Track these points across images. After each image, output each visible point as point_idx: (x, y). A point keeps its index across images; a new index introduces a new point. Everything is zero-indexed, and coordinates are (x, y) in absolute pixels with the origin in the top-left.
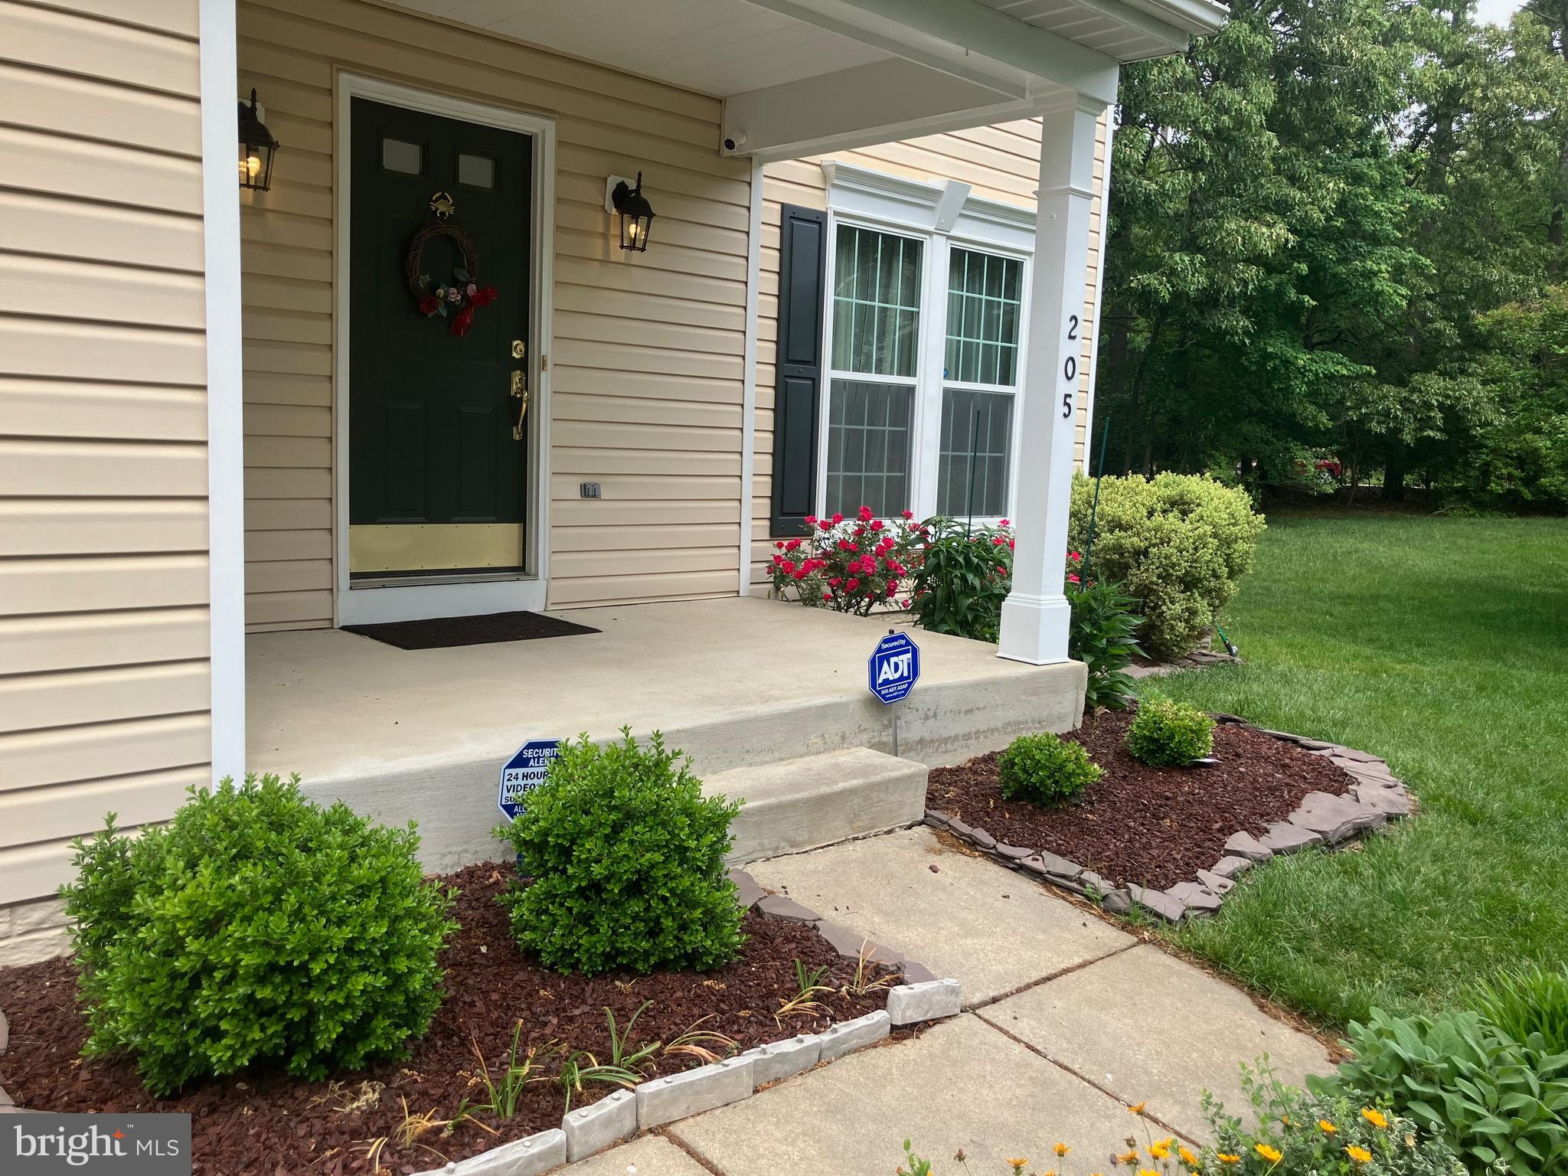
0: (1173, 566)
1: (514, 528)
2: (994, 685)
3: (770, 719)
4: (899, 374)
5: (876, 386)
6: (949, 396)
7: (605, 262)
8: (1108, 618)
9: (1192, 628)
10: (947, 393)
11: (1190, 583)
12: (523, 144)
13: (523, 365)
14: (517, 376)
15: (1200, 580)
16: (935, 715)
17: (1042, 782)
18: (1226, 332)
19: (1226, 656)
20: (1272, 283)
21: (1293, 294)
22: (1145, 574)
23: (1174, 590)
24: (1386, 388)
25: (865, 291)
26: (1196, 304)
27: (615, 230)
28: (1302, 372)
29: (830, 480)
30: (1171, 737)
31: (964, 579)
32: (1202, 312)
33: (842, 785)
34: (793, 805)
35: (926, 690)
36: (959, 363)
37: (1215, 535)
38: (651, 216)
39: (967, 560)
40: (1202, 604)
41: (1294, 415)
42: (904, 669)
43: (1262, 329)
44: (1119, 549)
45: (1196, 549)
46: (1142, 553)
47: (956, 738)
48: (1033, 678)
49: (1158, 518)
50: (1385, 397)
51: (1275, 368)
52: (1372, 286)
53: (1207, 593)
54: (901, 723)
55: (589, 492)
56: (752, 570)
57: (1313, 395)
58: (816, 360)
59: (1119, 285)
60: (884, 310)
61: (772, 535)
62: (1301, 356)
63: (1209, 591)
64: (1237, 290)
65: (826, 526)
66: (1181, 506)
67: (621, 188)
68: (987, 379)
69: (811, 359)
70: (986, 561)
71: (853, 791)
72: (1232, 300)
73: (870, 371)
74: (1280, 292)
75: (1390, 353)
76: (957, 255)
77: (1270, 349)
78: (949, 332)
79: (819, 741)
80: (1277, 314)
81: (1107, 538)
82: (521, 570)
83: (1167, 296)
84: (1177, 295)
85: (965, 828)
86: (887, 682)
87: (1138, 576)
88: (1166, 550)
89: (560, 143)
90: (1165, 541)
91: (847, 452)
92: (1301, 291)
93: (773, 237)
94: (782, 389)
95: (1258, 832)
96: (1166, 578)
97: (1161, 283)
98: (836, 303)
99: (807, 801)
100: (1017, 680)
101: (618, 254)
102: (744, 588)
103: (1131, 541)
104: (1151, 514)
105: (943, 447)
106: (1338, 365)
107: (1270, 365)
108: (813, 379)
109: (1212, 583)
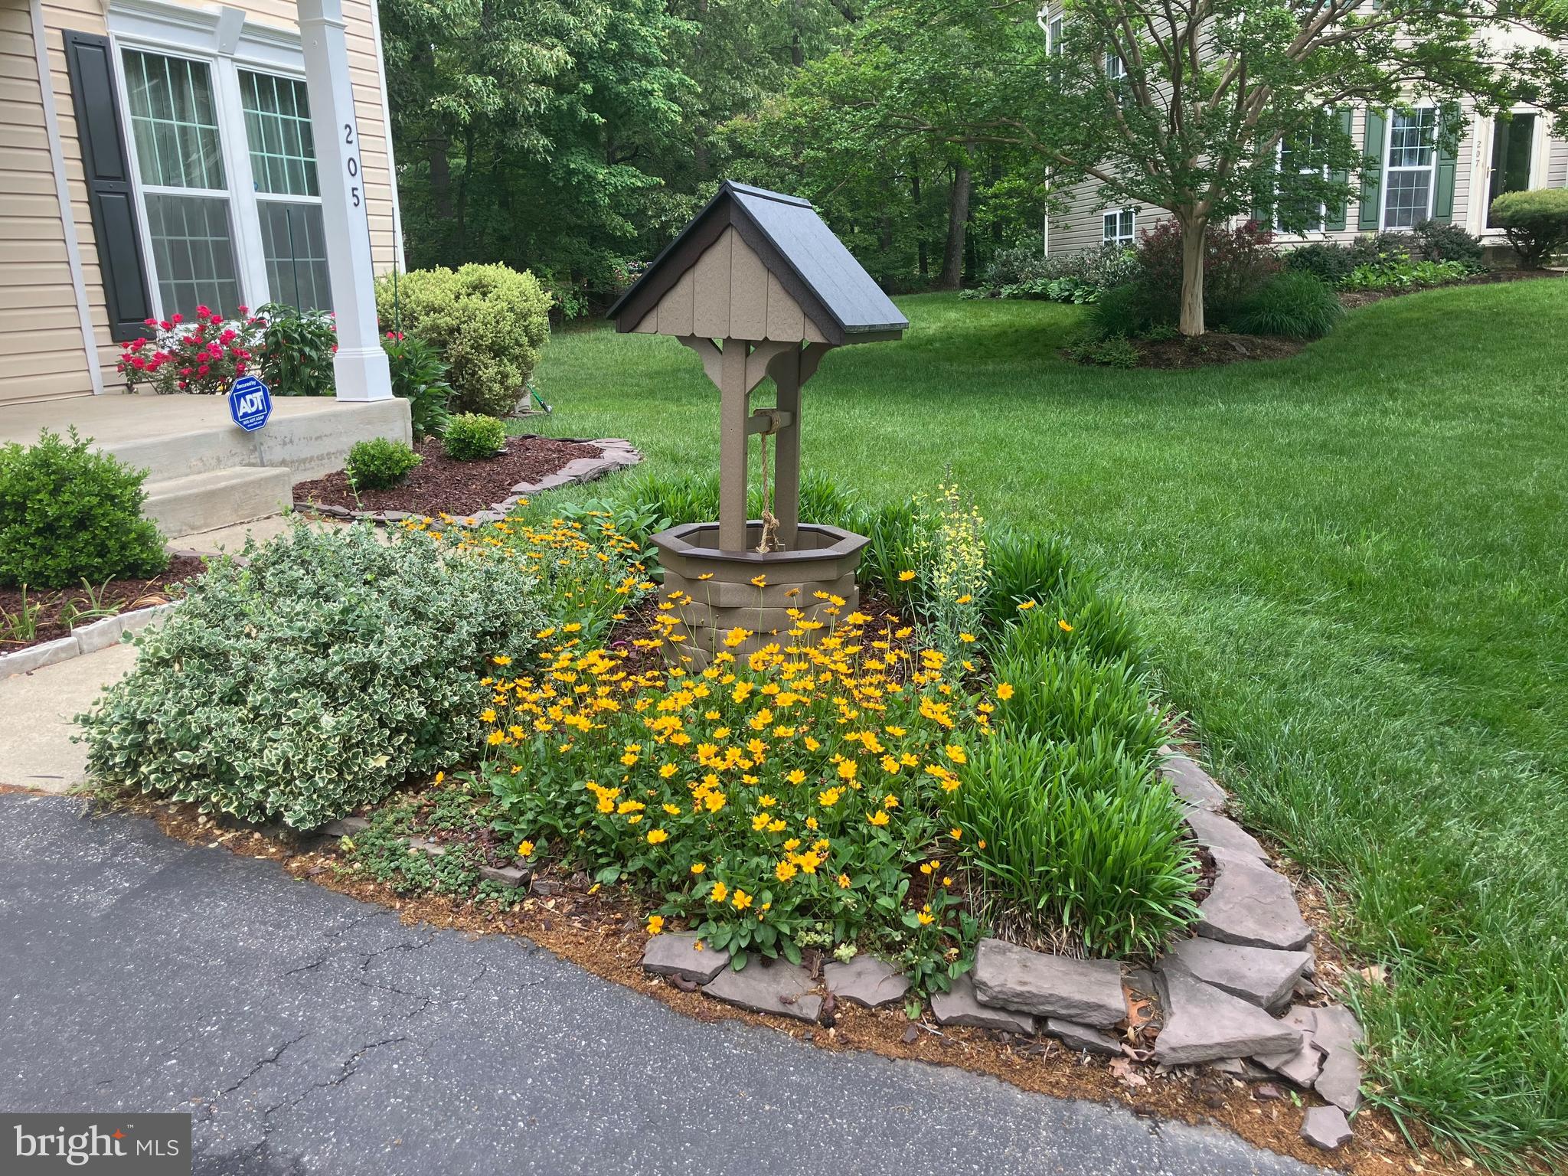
0: (482, 337)
2: (336, 416)
3: (154, 446)
4: (211, 187)
5: (189, 201)
6: (264, 208)
8: (422, 368)
9: (507, 389)
10: (260, 203)
11: (498, 351)
15: (506, 348)
16: (291, 442)
17: (378, 469)
18: (529, 151)
19: (542, 412)
20: (564, 103)
21: (583, 113)
22: (459, 347)
23: (486, 358)
24: (679, 197)
25: (162, 112)
26: (497, 124)
28: (603, 185)
29: (163, 289)
30: (473, 437)
31: (301, 352)
32: (503, 132)
33: (223, 484)
34: (187, 499)
35: (280, 422)
36: (267, 176)
37: (511, 310)
39: (301, 335)
40: (511, 368)
41: (604, 225)
42: (258, 405)
43: (562, 146)
44: (435, 328)
45: (497, 322)
46: (454, 331)
47: (312, 459)
48: (365, 411)
49: (464, 300)
50: (679, 205)
51: (579, 182)
52: (650, 104)
53: (514, 359)
54: (264, 448)
56: (103, 374)
57: (616, 205)
58: (124, 175)
59: (422, 108)
60: (184, 131)
61: (114, 340)
62: (600, 170)
63: (517, 358)
64: (531, 110)
65: (168, 327)
66: (480, 288)
68: (297, 190)
69: (118, 174)
70: (319, 336)
71: (233, 488)
72: (527, 118)
73: (179, 185)
74: (572, 110)
75: (681, 166)
76: (245, 77)
77: (572, 166)
78: (252, 147)
79: (200, 464)
80: (575, 133)
81: (425, 321)
83: (468, 118)
84: (478, 117)
85: (326, 507)
86: (245, 415)
87: (456, 349)
88: (473, 325)
90: (472, 317)
91: (175, 260)
92: (592, 109)
93: (59, 61)
94: (96, 204)
95: (533, 481)
96: (477, 348)
97: (460, 105)
98: (135, 122)
99: (197, 495)
100: (354, 413)
103: (444, 321)
104: (457, 297)
105: (267, 254)
106: (629, 177)
107: (575, 181)
108: (126, 194)
109: (517, 351)
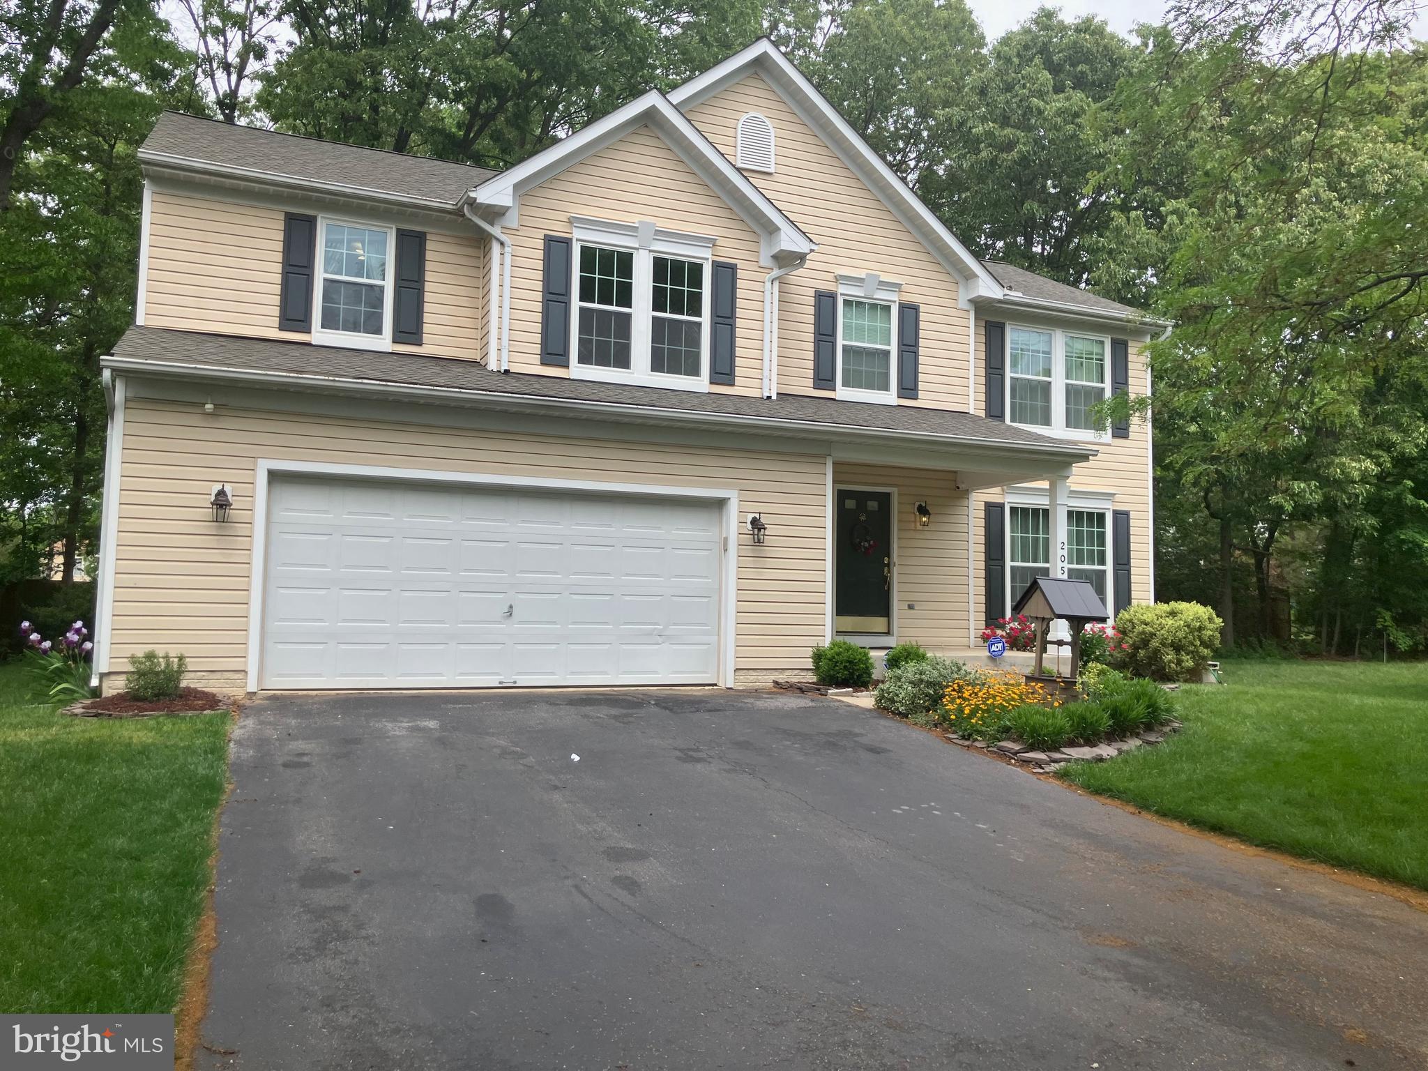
0: (1166, 639)
1: (886, 619)
4: (1042, 563)
5: (1032, 567)
6: (1072, 572)
7: (915, 530)
9: (1182, 668)
11: (1177, 647)
12: (887, 496)
13: (888, 565)
14: (886, 569)
15: (1183, 646)
22: (1155, 643)
23: (1168, 650)
27: (918, 519)
29: (1013, 588)
36: (1075, 557)
38: (929, 514)
40: (1186, 657)
42: (1000, 648)
44: (1143, 633)
45: (1176, 632)
46: (1153, 635)
53: (1190, 653)
55: (911, 607)
56: (975, 640)
58: (1003, 561)
60: (1034, 538)
61: (985, 626)
63: (1192, 652)
66: (1173, 614)
67: (920, 506)
68: (1091, 563)
73: (1029, 563)
76: (1070, 514)
78: (1069, 544)
81: (1140, 628)
82: (888, 633)
86: (994, 651)
87: (1153, 644)
88: (1162, 632)
89: (899, 494)
90: (1164, 629)
93: (982, 514)
94: (988, 570)
96: (1163, 645)
98: (1012, 537)
101: (919, 527)
102: (972, 641)
103: (1149, 629)
108: (1002, 567)
109: (1191, 648)
